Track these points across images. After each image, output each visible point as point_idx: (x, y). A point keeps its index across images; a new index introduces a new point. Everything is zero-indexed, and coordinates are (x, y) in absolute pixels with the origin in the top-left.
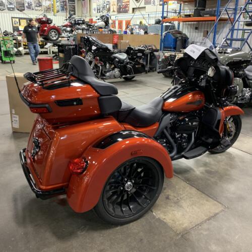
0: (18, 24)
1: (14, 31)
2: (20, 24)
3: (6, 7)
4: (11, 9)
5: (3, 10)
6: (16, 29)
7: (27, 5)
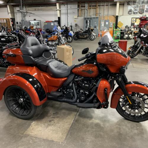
0: (135, 21)
1: (131, 26)
2: (136, 22)
3: (133, 12)
4: (136, 13)
5: (131, 14)
6: (133, 24)
7: (146, 10)
